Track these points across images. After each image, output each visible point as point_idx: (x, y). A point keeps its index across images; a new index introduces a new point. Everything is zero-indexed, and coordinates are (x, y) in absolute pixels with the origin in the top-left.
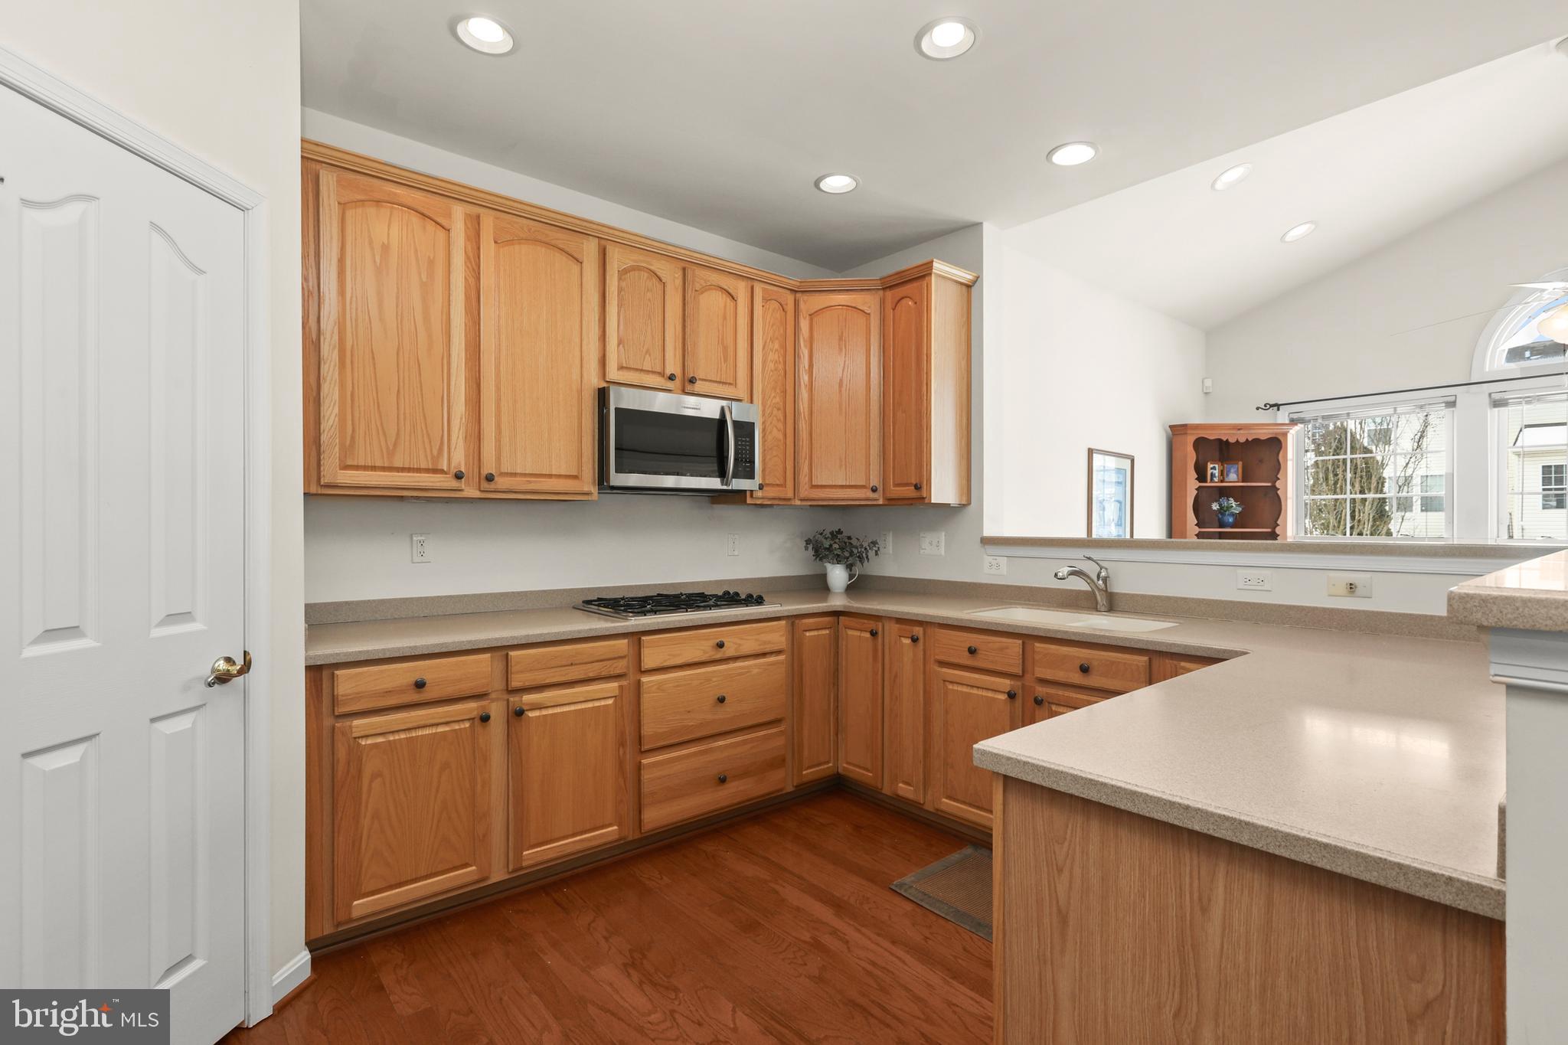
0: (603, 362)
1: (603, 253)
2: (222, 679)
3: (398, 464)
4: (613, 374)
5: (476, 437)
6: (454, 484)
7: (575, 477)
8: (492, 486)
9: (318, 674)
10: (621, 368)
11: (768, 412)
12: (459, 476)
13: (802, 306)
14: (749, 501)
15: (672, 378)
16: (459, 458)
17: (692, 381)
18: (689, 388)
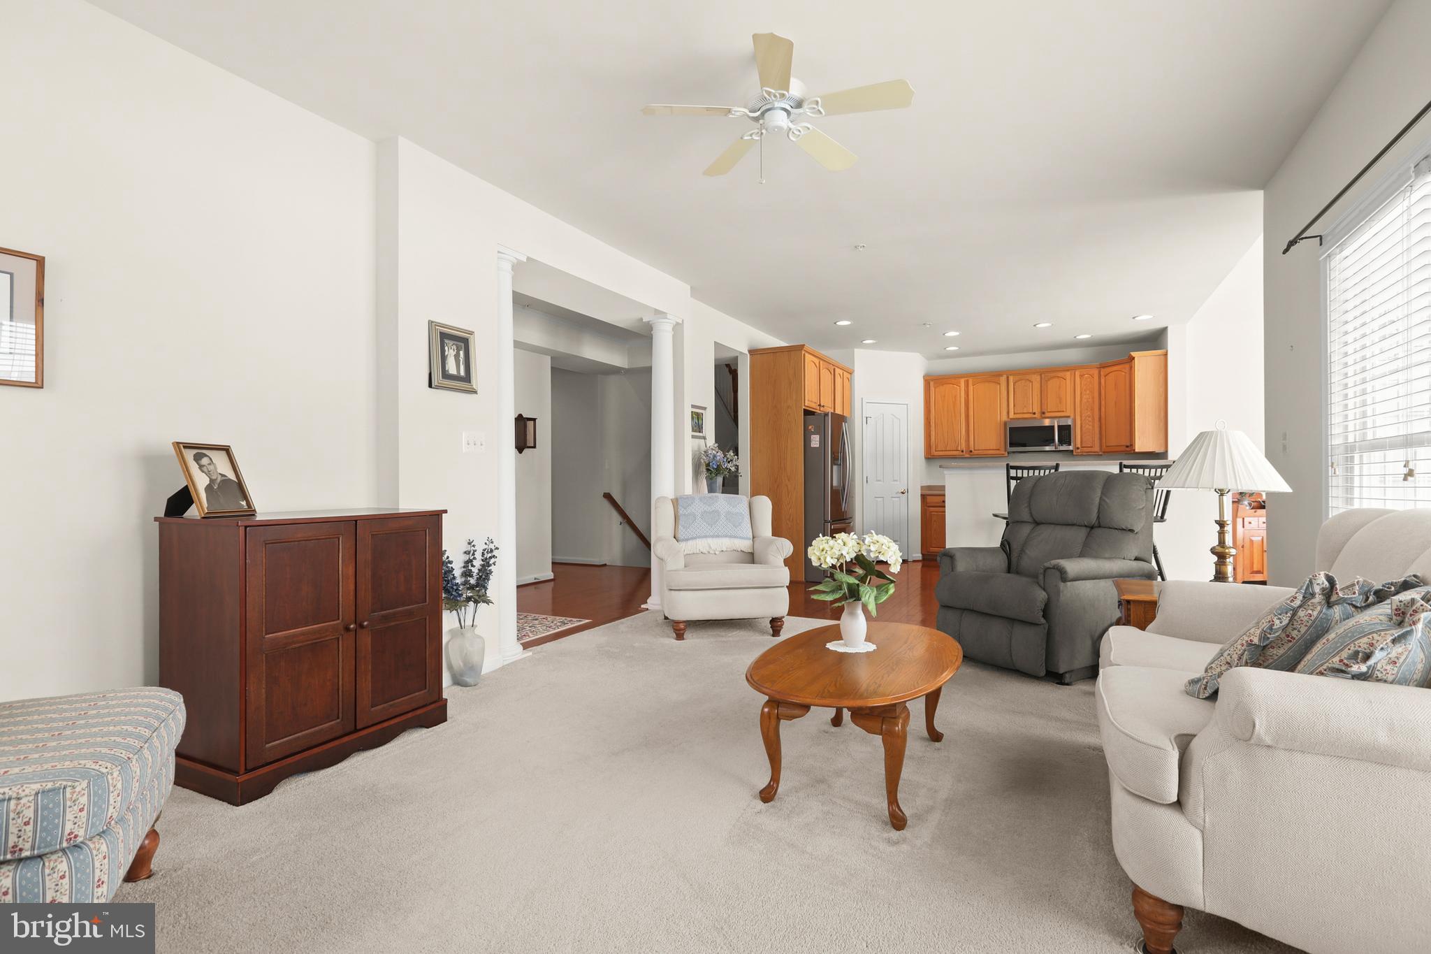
0: (1008, 413)
1: (1008, 378)
2: (903, 493)
3: (948, 449)
4: (1012, 415)
5: (968, 440)
6: (962, 454)
7: (998, 450)
8: (971, 454)
9: (923, 497)
10: (1014, 414)
11: (1083, 418)
12: (962, 451)
13: (1102, 373)
14: (1074, 453)
15: (1034, 414)
16: (963, 447)
17: (1044, 413)
18: (1043, 416)
